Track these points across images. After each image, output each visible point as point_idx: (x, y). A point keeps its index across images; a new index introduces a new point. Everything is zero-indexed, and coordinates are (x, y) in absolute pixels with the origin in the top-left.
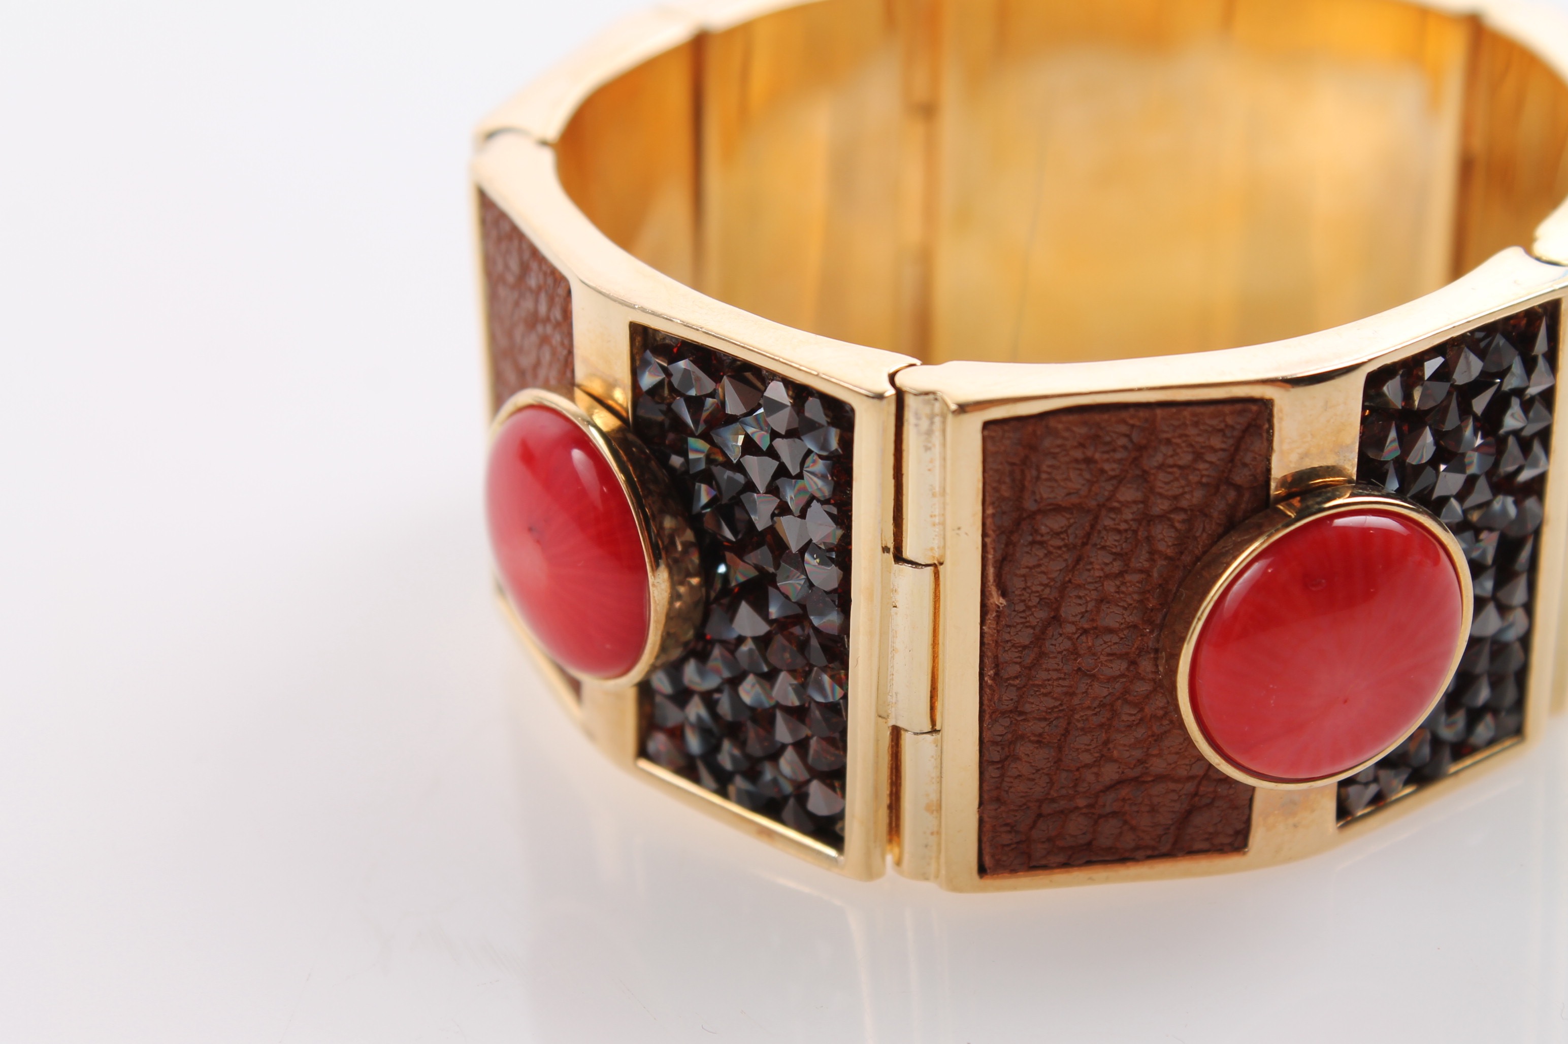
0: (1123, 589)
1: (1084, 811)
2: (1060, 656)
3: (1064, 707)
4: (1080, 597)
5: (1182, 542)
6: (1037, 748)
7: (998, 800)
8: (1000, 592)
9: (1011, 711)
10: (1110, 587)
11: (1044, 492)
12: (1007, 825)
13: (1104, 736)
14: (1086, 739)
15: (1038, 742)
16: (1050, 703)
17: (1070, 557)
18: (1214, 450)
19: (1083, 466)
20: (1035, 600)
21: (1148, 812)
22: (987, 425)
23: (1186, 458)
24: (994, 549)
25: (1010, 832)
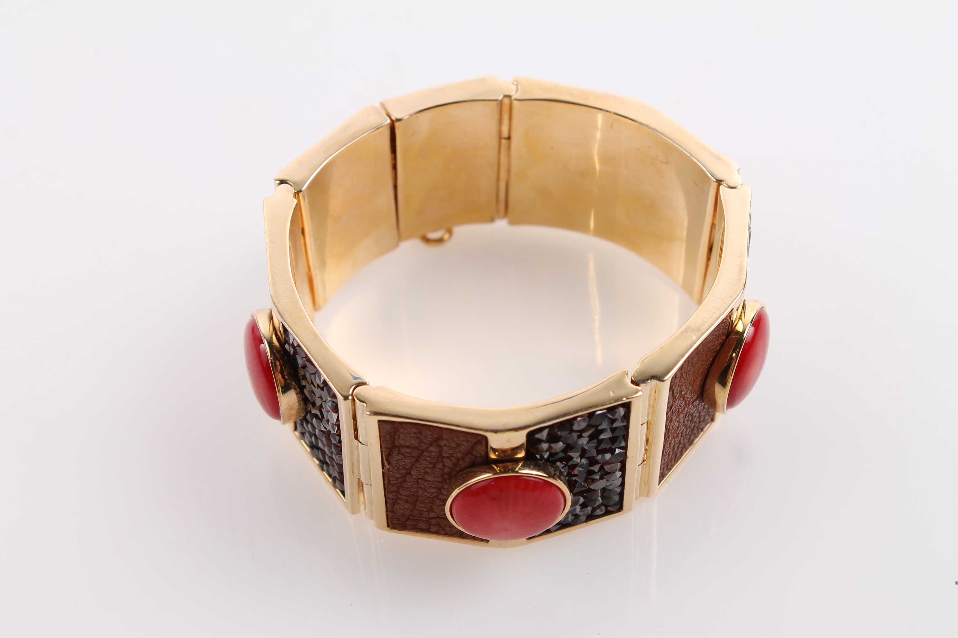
0: (433, 472)
1: (425, 521)
2: (412, 483)
3: (415, 495)
4: (417, 471)
5: (455, 465)
6: (405, 503)
7: (393, 512)
8: (388, 463)
9: (396, 491)
10: (428, 470)
11: (402, 442)
12: (396, 518)
13: (430, 505)
14: (423, 505)
15: (406, 501)
16: (410, 493)
17: (413, 460)
18: (464, 445)
19: (416, 439)
20: (401, 467)
21: (449, 527)
22: (379, 421)
23: (454, 445)
24: (385, 452)
25: (398, 521)
